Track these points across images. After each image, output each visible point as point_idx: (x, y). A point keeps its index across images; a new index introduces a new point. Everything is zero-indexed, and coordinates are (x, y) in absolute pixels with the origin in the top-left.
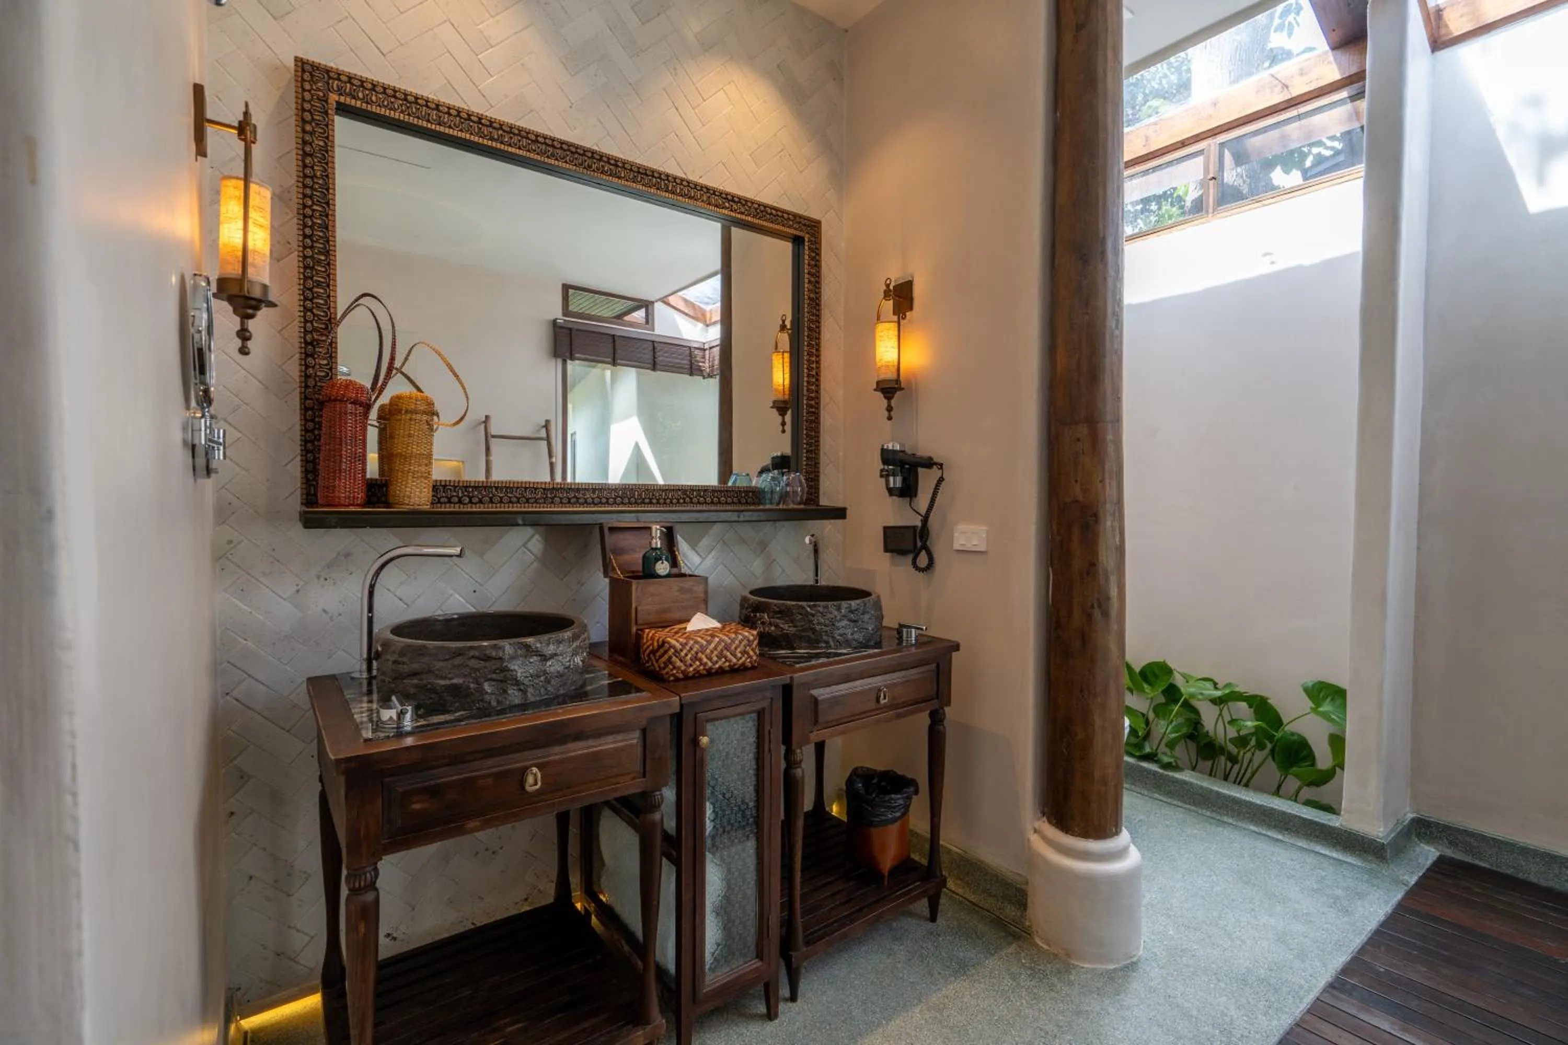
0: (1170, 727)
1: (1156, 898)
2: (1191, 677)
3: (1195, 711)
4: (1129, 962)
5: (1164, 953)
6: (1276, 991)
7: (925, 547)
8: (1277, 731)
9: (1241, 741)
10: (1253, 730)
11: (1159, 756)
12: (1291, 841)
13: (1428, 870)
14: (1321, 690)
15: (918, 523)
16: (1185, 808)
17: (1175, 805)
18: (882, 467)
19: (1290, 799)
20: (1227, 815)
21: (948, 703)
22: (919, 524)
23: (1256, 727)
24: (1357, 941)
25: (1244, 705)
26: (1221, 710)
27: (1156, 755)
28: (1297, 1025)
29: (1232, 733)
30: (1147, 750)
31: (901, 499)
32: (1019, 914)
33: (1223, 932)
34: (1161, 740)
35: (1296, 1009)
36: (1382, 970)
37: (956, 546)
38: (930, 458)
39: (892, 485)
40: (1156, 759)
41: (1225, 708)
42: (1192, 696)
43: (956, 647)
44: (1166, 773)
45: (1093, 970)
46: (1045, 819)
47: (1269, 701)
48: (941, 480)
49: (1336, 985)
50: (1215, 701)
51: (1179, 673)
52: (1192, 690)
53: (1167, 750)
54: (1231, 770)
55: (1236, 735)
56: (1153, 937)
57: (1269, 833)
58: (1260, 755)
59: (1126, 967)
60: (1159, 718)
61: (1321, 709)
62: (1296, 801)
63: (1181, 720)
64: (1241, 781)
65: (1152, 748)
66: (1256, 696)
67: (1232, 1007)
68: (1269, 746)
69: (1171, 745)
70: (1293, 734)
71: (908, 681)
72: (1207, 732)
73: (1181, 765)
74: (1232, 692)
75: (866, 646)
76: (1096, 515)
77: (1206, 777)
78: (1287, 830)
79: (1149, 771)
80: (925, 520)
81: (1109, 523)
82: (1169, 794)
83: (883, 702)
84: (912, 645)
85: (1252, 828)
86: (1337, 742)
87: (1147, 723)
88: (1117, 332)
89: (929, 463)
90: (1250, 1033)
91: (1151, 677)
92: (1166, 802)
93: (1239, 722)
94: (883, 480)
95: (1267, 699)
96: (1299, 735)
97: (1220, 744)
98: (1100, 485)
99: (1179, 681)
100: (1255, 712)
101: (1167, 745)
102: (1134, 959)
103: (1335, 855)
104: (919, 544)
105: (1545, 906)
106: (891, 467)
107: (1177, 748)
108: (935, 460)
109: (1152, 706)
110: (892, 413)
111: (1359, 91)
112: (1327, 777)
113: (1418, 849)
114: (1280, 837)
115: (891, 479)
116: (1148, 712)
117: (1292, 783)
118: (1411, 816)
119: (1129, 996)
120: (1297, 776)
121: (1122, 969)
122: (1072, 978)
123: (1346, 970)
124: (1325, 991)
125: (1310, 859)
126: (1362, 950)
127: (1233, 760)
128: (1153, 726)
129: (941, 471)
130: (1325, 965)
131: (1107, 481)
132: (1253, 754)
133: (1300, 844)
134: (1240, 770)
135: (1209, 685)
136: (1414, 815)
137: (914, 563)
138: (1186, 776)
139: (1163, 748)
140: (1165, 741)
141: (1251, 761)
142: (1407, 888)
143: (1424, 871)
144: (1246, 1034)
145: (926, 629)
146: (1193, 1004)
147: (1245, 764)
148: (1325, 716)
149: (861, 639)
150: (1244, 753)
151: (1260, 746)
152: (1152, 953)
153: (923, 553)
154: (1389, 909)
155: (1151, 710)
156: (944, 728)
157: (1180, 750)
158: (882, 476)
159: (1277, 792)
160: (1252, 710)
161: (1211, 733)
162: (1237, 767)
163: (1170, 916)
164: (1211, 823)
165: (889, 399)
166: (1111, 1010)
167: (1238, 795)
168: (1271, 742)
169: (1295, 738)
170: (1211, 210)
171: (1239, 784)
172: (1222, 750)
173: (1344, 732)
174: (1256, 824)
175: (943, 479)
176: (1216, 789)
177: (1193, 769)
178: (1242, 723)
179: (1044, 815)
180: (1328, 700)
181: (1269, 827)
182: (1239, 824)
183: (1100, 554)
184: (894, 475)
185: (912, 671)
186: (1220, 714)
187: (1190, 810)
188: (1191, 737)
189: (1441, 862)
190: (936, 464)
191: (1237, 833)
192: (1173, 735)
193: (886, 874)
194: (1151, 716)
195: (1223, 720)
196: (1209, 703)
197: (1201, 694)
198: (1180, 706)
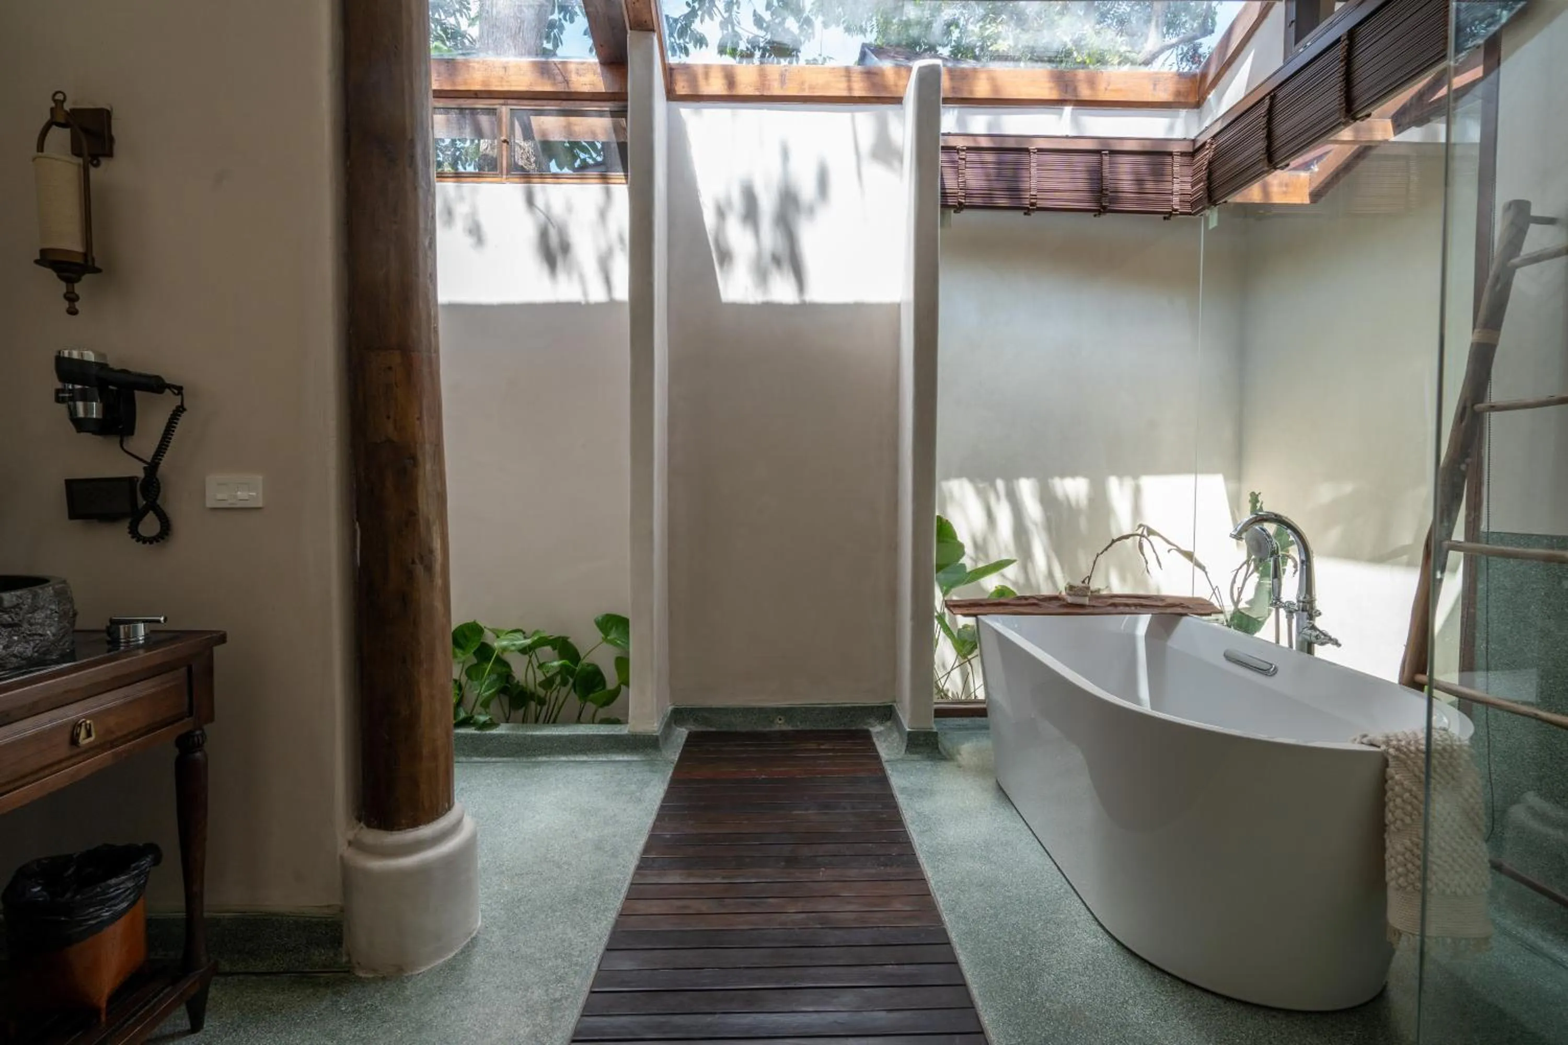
0: (484, 687)
1: (487, 861)
2: (502, 631)
3: (506, 664)
4: (469, 939)
5: (503, 912)
6: (600, 894)
7: (153, 506)
8: (576, 665)
9: (548, 683)
10: (558, 670)
11: (476, 717)
12: (594, 759)
13: (685, 746)
14: (608, 621)
15: (137, 471)
16: (503, 762)
17: (493, 762)
18: (59, 385)
19: (589, 723)
20: (539, 755)
21: (210, 719)
22: (141, 474)
23: (562, 666)
24: (650, 821)
25: (548, 648)
26: (530, 657)
27: (472, 717)
28: (621, 915)
29: (540, 677)
30: (462, 715)
31: (99, 438)
32: (332, 955)
33: (552, 863)
34: (476, 701)
35: (616, 902)
36: (668, 836)
37: (210, 504)
38: (158, 378)
39: (81, 414)
40: (472, 722)
41: (534, 656)
42: (504, 649)
43: (222, 638)
44: (484, 732)
45: (430, 970)
46: (362, 824)
47: (570, 640)
48: (180, 410)
49: (642, 865)
50: (524, 650)
51: (489, 629)
52: (505, 643)
53: (482, 710)
54: (541, 711)
55: (543, 678)
56: (489, 902)
57: (577, 759)
58: (564, 690)
59: (467, 946)
60: (472, 680)
61: (609, 638)
62: (593, 723)
63: (494, 676)
64: (549, 721)
65: (467, 713)
66: (559, 638)
67: (569, 930)
68: (571, 680)
69: (486, 704)
70: (589, 665)
71: (130, 702)
72: (518, 682)
73: (495, 721)
74: (540, 638)
75: (41, 662)
76: (414, 458)
77: (520, 725)
78: (589, 750)
79: (465, 736)
80: (152, 467)
81: (428, 467)
82: (488, 753)
83: (84, 741)
84: (139, 647)
85: (564, 758)
86: (622, 663)
87: (460, 688)
88: (429, 253)
89: (156, 385)
90: (586, 945)
91: (462, 641)
92: (485, 762)
93: (547, 664)
94: (63, 407)
95: (568, 638)
96: (593, 665)
97: (530, 690)
98: (418, 422)
99: (489, 637)
100: (560, 653)
101: (481, 705)
102: (473, 935)
103: (626, 758)
104: (142, 502)
105: (747, 745)
106: (78, 387)
107: (491, 706)
108: (167, 382)
109: (464, 670)
110: (78, 305)
111: (621, 109)
112: (615, 693)
113: (676, 733)
114: (585, 758)
115: (80, 405)
116: (460, 676)
117: (590, 707)
118: (670, 708)
119: (474, 975)
120: (591, 701)
121: (462, 952)
122: (408, 993)
123: (647, 849)
124: (635, 874)
125: (609, 769)
126: (655, 827)
127: (541, 702)
128: (466, 690)
129: (180, 397)
130: (632, 853)
131: (425, 418)
132: (558, 692)
133: (601, 759)
134: (548, 709)
135: (519, 635)
136: (673, 707)
137: (134, 532)
138: (502, 730)
139: (478, 708)
140: (480, 701)
141: (557, 698)
142: (673, 766)
143: (681, 748)
144: (583, 947)
145: (165, 620)
146: (535, 947)
147: (552, 703)
148: (612, 642)
149: (29, 653)
150: (551, 693)
151: (564, 683)
152: (491, 918)
153: (151, 517)
154: (665, 786)
155: (464, 673)
156: (206, 756)
157: (494, 706)
158: (59, 400)
159: (579, 721)
160: (556, 651)
161: (522, 683)
162: (545, 708)
163: (503, 872)
164: (529, 768)
165: (70, 281)
166: (456, 1002)
167: (550, 733)
168: (572, 677)
169: (590, 668)
170: (505, 171)
171: (548, 723)
172: (532, 696)
173: (628, 653)
174: (566, 754)
175: (185, 410)
176: (530, 733)
177: (507, 721)
178: (550, 664)
179: (360, 821)
180: (614, 629)
181: (576, 752)
182: (552, 759)
183: (420, 502)
184: (85, 397)
185: (139, 686)
186: (530, 662)
187: (508, 762)
188: (503, 691)
189: (691, 735)
190: (170, 387)
191: (550, 767)
192: (487, 693)
193: (104, 1005)
194: (464, 679)
195: (532, 665)
196: (519, 654)
197: (514, 645)
198: (493, 664)
